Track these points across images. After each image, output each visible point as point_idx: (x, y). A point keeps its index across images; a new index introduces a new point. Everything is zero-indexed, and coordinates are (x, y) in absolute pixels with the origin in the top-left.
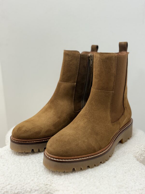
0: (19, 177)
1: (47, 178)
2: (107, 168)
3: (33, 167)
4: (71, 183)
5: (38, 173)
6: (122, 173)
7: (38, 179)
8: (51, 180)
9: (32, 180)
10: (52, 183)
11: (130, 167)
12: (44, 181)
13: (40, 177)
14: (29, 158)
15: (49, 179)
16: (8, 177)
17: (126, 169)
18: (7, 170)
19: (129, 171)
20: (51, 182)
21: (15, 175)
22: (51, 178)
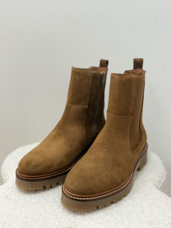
0: (37, 222)
1: (69, 220)
2: (131, 202)
3: (49, 207)
4: (98, 223)
5: (58, 214)
6: (148, 206)
7: (59, 222)
8: (75, 221)
9: (54, 224)
10: (76, 225)
11: (154, 199)
12: (67, 224)
13: (61, 219)
14: (41, 196)
15: (72, 220)
16: (25, 223)
17: (150, 201)
18: (21, 213)
19: (155, 203)
20: (74, 224)
21: (32, 219)
22: (74, 219)
